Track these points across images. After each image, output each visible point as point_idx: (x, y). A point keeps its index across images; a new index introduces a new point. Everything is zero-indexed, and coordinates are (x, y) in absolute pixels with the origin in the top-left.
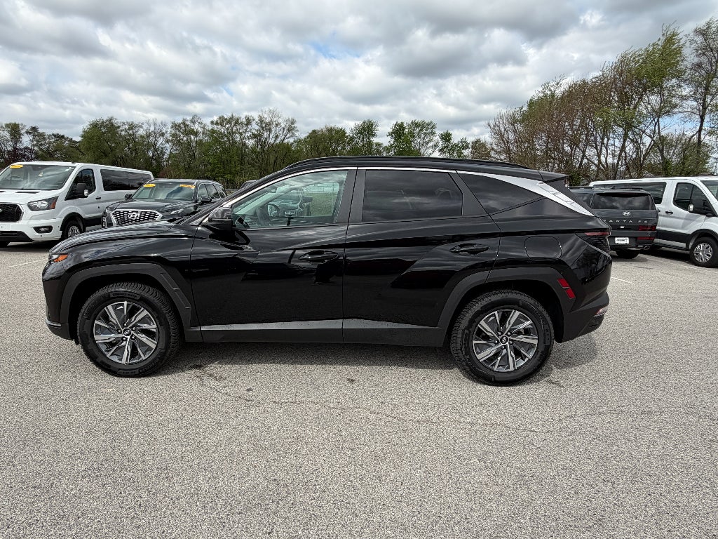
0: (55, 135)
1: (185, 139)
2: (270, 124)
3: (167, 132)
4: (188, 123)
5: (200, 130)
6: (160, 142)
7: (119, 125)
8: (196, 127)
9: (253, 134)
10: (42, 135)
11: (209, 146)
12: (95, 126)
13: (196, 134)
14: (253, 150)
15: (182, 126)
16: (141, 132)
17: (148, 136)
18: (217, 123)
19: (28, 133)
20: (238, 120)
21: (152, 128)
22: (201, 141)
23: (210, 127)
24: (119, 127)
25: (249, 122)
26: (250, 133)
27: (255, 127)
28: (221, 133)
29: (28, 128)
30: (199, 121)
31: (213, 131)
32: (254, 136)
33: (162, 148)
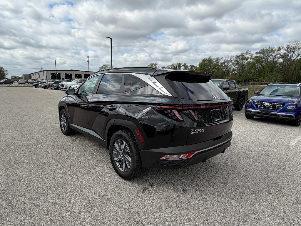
0: (191, 66)
1: (241, 62)
2: (294, 49)
3: (233, 60)
4: (244, 55)
5: (250, 57)
6: (229, 65)
7: (213, 59)
8: (248, 56)
9: (281, 56)
10: (187, 66)
11: (253, 64)
12: (204, 61)
13: (247, 59)
14: (281, 64)
15: (241, 56)
16: (222, 61)
17: (224, 63)
18: (259, 53)
19: (183, 66)
20: (272, 49)
21: (227, 59)
22: (249, 62)
23: (255, 55)
24: (213, 60)
25: (279, 49)
26: (279, 55)
27: (282, 52)
28: (261, 57)
29: (183, 64)
30: (250, 53)
31: (256, 57)
32: (282, 56)
33: (230, 67)
